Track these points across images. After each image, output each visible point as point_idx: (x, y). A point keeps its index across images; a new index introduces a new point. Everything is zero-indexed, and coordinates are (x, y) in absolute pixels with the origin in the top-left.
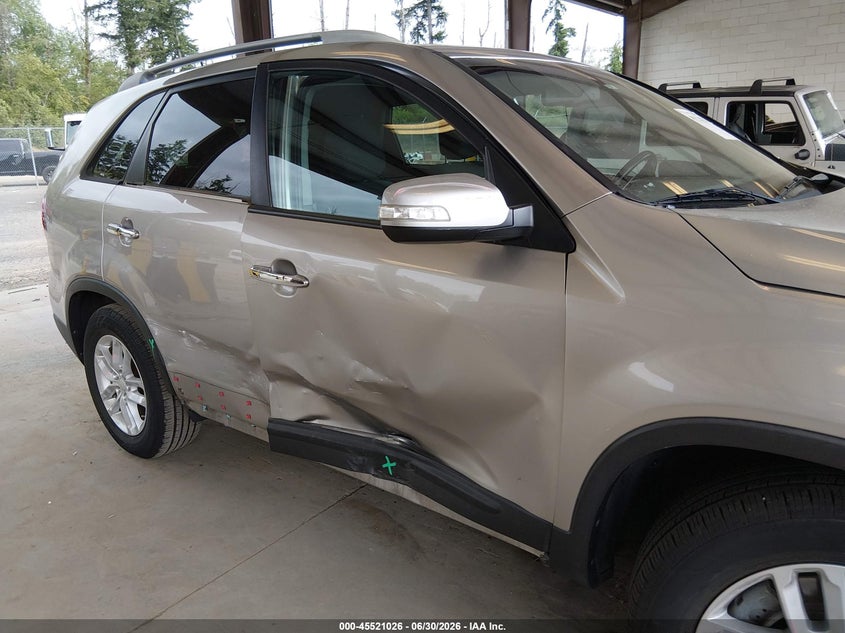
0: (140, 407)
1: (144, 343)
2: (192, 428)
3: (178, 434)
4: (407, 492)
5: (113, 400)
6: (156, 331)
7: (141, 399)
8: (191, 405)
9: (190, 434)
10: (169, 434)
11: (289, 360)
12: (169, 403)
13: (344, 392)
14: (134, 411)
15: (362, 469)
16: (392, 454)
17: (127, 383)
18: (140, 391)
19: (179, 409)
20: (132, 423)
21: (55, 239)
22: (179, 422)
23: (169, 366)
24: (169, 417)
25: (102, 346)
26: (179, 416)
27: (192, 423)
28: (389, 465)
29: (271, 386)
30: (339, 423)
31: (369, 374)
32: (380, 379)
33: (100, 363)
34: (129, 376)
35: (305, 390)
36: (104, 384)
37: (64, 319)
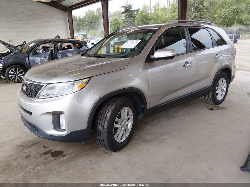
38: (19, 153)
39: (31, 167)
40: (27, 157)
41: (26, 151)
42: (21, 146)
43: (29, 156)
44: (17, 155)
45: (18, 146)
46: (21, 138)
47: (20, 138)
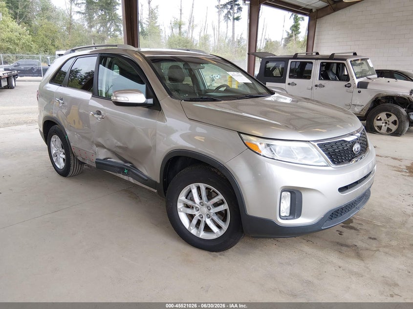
0: (64, 159)
1: (65, 137)
2: (80, 167)
3: (75, 169)
4: (131, 180)
5: (56, 158)
6: (68, 133)
7: (64, 156)
8: (79, 158)
9: (79, 169)
10: (72, 168)
11: (100, 140)
12: (72, 157)
13: (114, 149)
14: (62, 160)
15: (119, 173)
16: (126, 168)
17: (60, 151)
18: (64, 154)
19: (75, 160)
20: (61, 165)
21: (40, 104)
22: (75, 164)
23: (71, 144)
24: (72, 162)
25: (53, 139)
26: (75, 162)
27: (80, 165)
28: (126, 171)
29: (97, 148)
30: (114, 160)
31: (119, 144)
32: (121, 145)
33: (52, 145)
34: (61, 149)
35: (106, 150)
36: (53, 152)
37: (42, 131)
38: (375, 249)
39: (383, 229)
40: (375, 239)
41: (364, 245)
42: (359, 256)
43: (370, 238)
44: (381, 249)
45: (362, 260)
46: (340, 267)
47: (341, 269)
